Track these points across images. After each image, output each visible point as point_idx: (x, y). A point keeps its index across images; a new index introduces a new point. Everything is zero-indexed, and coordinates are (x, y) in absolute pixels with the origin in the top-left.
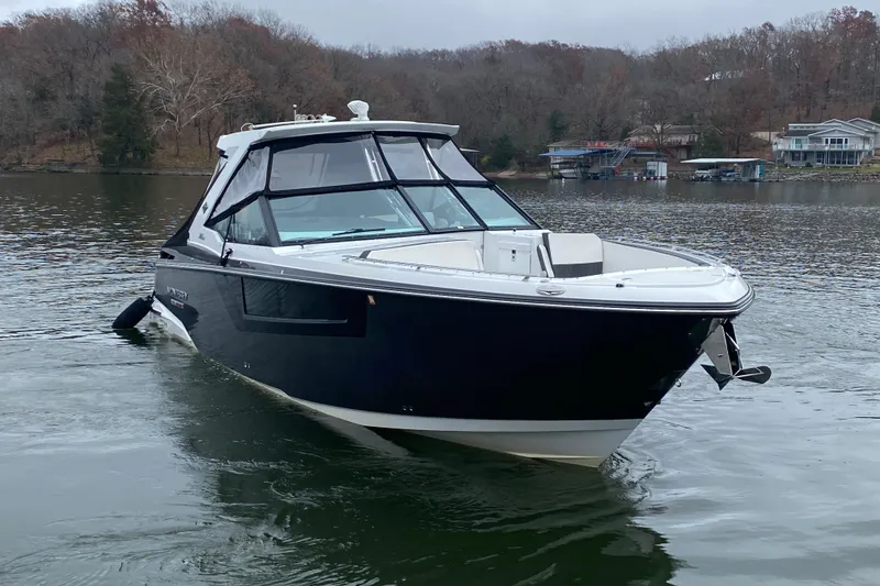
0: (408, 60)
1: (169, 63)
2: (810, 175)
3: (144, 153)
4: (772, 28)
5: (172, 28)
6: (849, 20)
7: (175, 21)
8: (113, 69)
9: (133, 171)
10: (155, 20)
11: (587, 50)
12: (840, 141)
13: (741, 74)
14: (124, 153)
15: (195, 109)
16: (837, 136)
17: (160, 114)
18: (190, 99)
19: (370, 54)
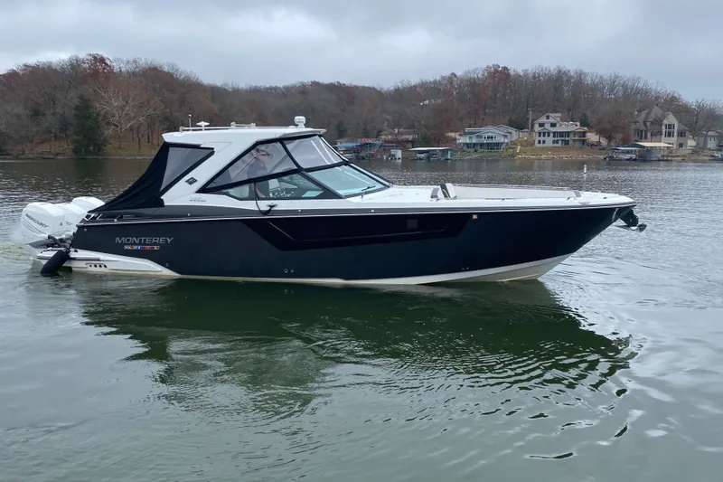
0: (255, 91)
1: (113, 94)
2: (475, 156)
3: (99, 148)
4: (455, 76)
5: (115, 74)
6: (496, 71)
7: (116, 69)
8: (79, 97)
9: (95, 157)
10: (104, 69)
11: (357, 87)
12: (492, 138)
13: (439, 101)
14: (88, 146)
15: (129, 120)
16: (490, 134)
17: (108, 123)
18: (127, 114)
19: (233, 88)
